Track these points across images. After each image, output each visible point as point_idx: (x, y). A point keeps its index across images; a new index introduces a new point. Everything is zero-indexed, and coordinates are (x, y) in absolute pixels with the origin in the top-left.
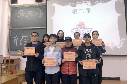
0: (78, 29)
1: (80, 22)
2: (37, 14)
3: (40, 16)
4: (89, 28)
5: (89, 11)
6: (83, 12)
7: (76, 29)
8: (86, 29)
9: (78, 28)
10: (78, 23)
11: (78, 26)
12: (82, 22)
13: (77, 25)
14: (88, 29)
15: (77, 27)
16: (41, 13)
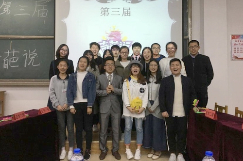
0: (110, 42)
1: (113, 30)
2: (36, 11)
3: (42, 15)
4: (127, 40)
5: (127, 12)
6: (118, 13)
7: (106, 41)
8: (123, 42)
9: (110, 40)
10: (109, 32)
11: (110, 36)
12: (116, 30)
13: (108, 35)
14: (126, 42)
15: (108, 38)
16: (43, 9)
